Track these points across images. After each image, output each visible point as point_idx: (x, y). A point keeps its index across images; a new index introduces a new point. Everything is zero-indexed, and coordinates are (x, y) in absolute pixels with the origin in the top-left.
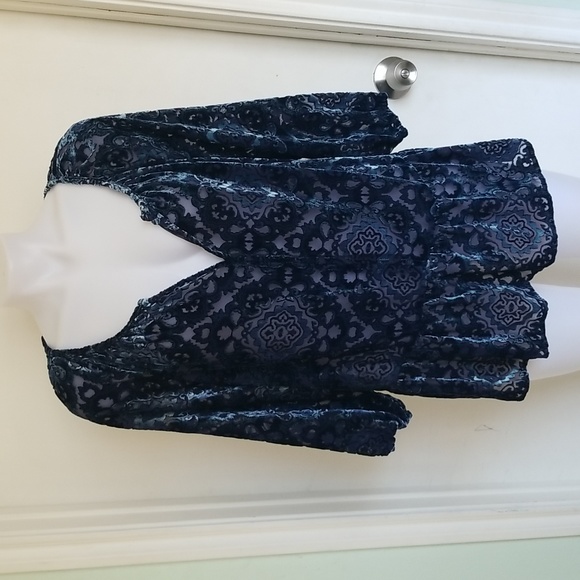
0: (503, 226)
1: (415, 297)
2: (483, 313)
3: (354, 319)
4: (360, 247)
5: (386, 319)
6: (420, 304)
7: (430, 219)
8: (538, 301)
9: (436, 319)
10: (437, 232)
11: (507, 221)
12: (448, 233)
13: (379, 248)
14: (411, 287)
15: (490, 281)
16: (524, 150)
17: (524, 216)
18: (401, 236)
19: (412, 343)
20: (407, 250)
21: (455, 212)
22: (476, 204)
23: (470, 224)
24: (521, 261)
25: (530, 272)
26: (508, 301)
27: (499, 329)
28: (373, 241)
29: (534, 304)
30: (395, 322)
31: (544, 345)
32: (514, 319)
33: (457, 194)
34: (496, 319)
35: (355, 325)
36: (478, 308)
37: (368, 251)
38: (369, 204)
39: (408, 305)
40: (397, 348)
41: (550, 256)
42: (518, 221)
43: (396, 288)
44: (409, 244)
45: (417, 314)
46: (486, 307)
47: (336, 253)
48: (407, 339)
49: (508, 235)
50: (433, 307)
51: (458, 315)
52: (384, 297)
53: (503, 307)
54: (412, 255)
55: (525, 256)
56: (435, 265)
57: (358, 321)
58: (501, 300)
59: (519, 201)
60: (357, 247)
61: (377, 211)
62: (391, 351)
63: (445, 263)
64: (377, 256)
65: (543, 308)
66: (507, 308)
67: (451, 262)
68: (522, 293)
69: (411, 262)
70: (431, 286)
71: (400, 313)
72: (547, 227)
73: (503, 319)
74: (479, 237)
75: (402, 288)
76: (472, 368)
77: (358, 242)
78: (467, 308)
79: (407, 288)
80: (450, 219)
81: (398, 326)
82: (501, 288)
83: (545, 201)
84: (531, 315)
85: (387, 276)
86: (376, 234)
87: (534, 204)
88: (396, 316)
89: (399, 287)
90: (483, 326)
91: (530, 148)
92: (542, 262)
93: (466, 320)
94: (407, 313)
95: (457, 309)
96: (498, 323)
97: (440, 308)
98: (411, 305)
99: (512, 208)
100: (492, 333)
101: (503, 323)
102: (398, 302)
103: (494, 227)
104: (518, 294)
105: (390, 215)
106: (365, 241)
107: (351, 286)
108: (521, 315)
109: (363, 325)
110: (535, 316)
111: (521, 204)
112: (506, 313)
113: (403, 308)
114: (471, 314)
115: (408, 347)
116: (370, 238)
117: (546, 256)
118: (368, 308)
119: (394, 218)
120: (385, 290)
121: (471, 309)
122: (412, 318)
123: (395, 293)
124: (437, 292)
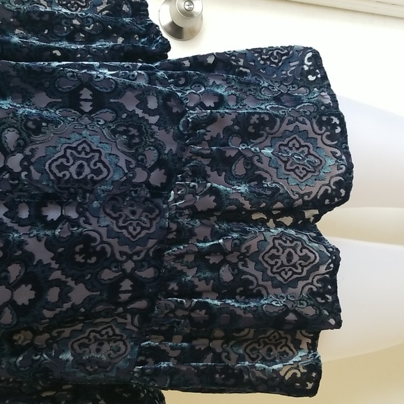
0: (280, 151)
1: (151, 242)
2: (251, 265)
3: (57, 275)
4: (67, 168)
5: (108, 275)
6: (159, 254)
7: (179, 137)
8: (326, 248)
9: (183, 273)
10: (187, 154)
11: (286, 145)
12: (204, 156)
13: (98, 172)
14: (143, 228)
15: (263, 222)
16: (309, 59)
17: (307, 139)
18: (134, 156)
19: (150, 309)
20: (141, 176)
21: (214, 130)
22: (243, 120)
23: (236, 146)
24: (302, 196)
25: (316, 212)
26: (284, 248)
27: (274, 286)
28: (88, 160)
29: (320, 252)
30: (121, 279)
31: (335, 310)
32: (294, 273)
33: (217, 106)
34: (269, 273)
35: (58, 283)
36: (243, 257)
37: (79, 174)
38: (91, 112)
39: (142, 255)
40: (129, 317)
41: (343, 192)
42: (301, 146)
43: (121, 228)
44: (144, 168)
45: (155, 267)
46: (253, 257)
47: (29, 176)
48: (142, 304)
49: (285, 162)
50: (179, 257)
51: (215, 268)
52: (102, 242)
53: (278, 257)
54: (147, 183)
55: (308, 190)
56: (181, 197)
57: (63, 278)
58: (274, 247)
59: (301, 119)
60: (62, 167)
61: (102, 122)
62: (120, 320)
63: (195, 194)
64: (95, 182)
65: (334, 257)
66: (284, 258)
67: (204, 194)
68: (305, 238)
69: (145, 193)
70: (174, 226)
71: (129, 266)
72: (339, 154)
73: (279, 273)
74: (246, 164)
75: (131, 228)
76: (241, 351)
77: (64, 160)
78: (229, 258)
79: (139, 229)
80: (207, 138)
81: (127, 285)
82: (275, 232)
83: (336, 120)
84: (317, 267)
85: (108, 211)
86: (93, 150)
87: (321, 124)
88: (124, 271)
89: (126, 228)
90: (252, 283)
91: (316, 57)
92: (332, 200)
93: (226, 274)
94: (139, 265)
95: (214, 260)
96: (272, 279)
97: (190, 258)
98: (147, 254)
99: (291, 128)
100: (264, 292)
101: (279, 278)
102: (126, 249)
103: (268, 151)
104: (299, 239)
105: (121, 129)
106: (76, 159)
107: (53, 225)
108: (303, 267)
109: (71, 283)
110: (323, 269)
111: (303, 123)
112: (282, 265)
113: (135, 258)
114: (234, 266)
115: (145, 315)
116: (83, 155)
117: (337, 191)
118: (79, 259)
119: (125, 132)
120: (104, 231)
121: (234, 260)
122: (148, 273)
123: (118, 236)
124: (184, 235)
